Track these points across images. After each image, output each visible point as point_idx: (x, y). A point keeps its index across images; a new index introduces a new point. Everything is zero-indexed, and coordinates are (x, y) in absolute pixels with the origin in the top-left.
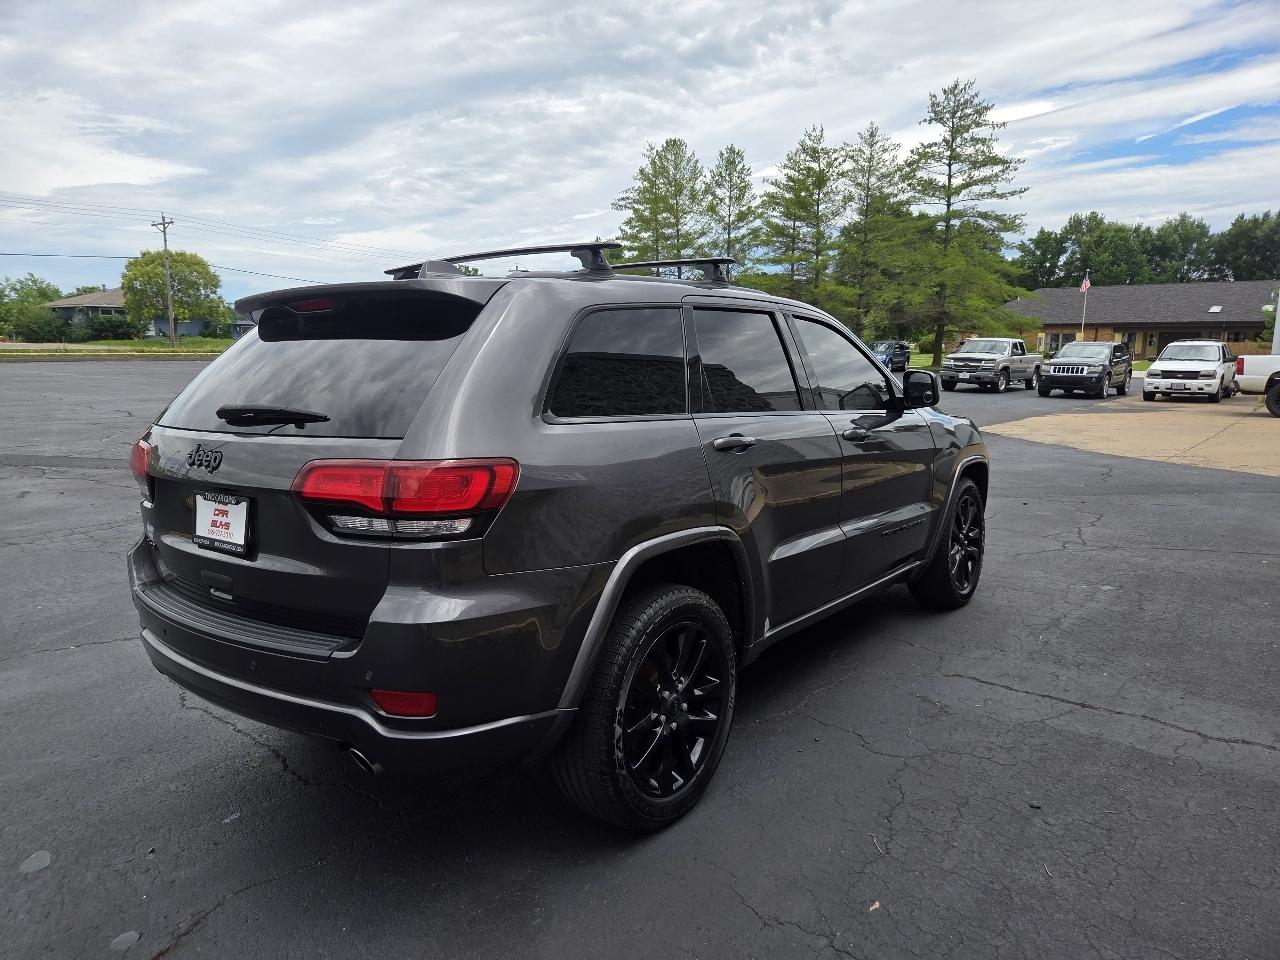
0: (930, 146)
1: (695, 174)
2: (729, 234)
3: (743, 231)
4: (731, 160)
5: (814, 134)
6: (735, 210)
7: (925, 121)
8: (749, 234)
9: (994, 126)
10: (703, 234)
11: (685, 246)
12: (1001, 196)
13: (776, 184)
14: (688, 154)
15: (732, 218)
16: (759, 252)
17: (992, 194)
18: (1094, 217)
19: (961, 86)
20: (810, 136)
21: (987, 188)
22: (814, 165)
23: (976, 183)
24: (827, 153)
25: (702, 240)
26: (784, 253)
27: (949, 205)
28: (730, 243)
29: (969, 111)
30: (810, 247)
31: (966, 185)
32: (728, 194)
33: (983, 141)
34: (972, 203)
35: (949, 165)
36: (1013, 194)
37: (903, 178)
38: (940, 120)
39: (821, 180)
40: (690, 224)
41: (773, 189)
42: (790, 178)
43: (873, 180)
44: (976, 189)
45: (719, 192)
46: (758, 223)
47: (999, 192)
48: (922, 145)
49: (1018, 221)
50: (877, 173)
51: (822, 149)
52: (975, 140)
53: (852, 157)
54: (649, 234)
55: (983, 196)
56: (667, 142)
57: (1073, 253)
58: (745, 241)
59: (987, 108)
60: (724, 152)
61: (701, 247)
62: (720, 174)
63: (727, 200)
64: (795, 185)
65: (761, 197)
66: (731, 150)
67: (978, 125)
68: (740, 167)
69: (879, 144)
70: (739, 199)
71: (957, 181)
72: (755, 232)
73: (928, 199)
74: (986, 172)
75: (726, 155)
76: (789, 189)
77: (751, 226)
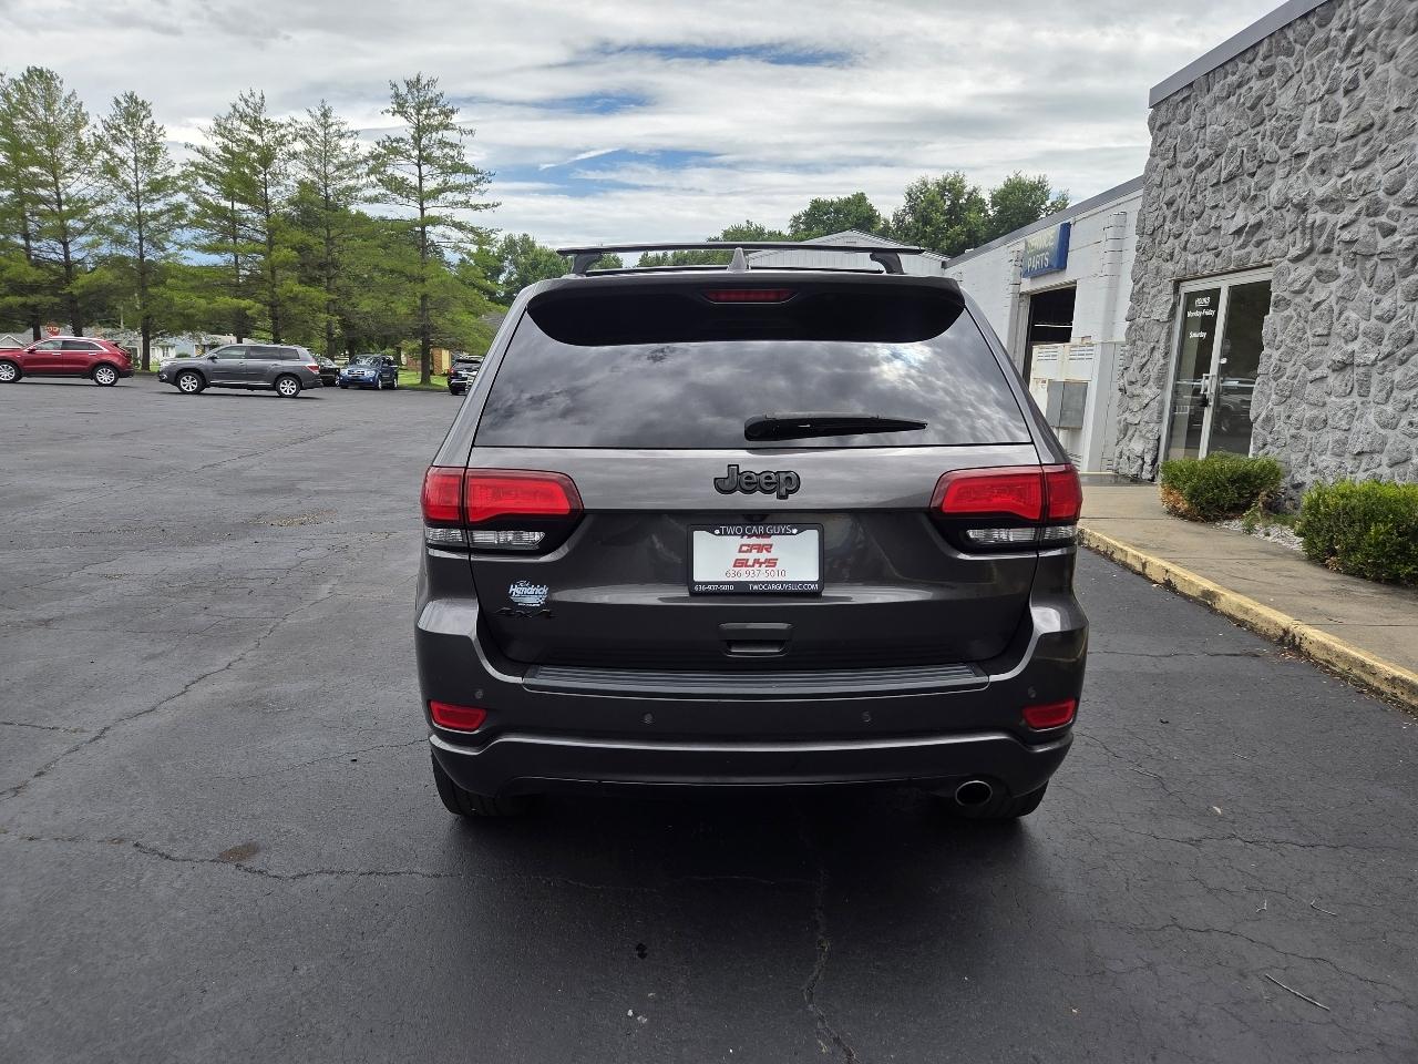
0: (397, 141)
1: (79, 121)
2: (139, 207)
3: (159, 206)
4: (133, 111)
5: (251, 100)
6: (143, 176)
7: (388, 111)
8: (169, 211)
9: (462, 132)
10: (101, 202)
11: (72, 214)
12: (476, 207)
13: (203, 151)
14: (66, 93)
15: (141, 187)
16: (187, 235)
17: (466, 204)
18: (525, 238)
19: (424, 82)
20: (246, 101)
21: (461, 197)
22: (255, 137)
23: (451, 189)
24: (272, 127)
25: (100, 211)
26: (220, 241)
27: (422, 210)
28: (140, 221)
29: (435, 110)
30: (259, 236)
31: (440, 191)
32: (133, 155)
33: (452, 146)
34: (447, 211)
35: (419, 166)
36: (486, 206)
37: (371, 172)
38: (403, 113)
39: (267, 158)
40: (78, 185)
41: (199, 158)
42: (225, 149)
43: (330, 169)
44: (450, 196)
45: (120, 151)
46: (181, 197)
47: (472, 202)
48: (389, 138)
49: (493, 236)
50: (335, 161)
51: (266, 121)
52: (443, 144)
53: (303, 137)
54: (9, 192)
55: (456, 204)
56: (28, 71)
57: (511, 274)
58: (164, 219)
59: (452, 112)
60: (121, 100)
61: (98, 218)
62: (118, 128)
63: (131, 163)
64: (233, 159)
65: (182, 165)
66: (132, 98)
67: (446, 127)
68: (146, 123)
69: (335, 127)
70: (149, 163)
71: (429, 185)
72: (179, 210)
73: (399, 199)
74: (458, 179)
75: (125, 105)
76: (226, 162)
77: (173, 200)
